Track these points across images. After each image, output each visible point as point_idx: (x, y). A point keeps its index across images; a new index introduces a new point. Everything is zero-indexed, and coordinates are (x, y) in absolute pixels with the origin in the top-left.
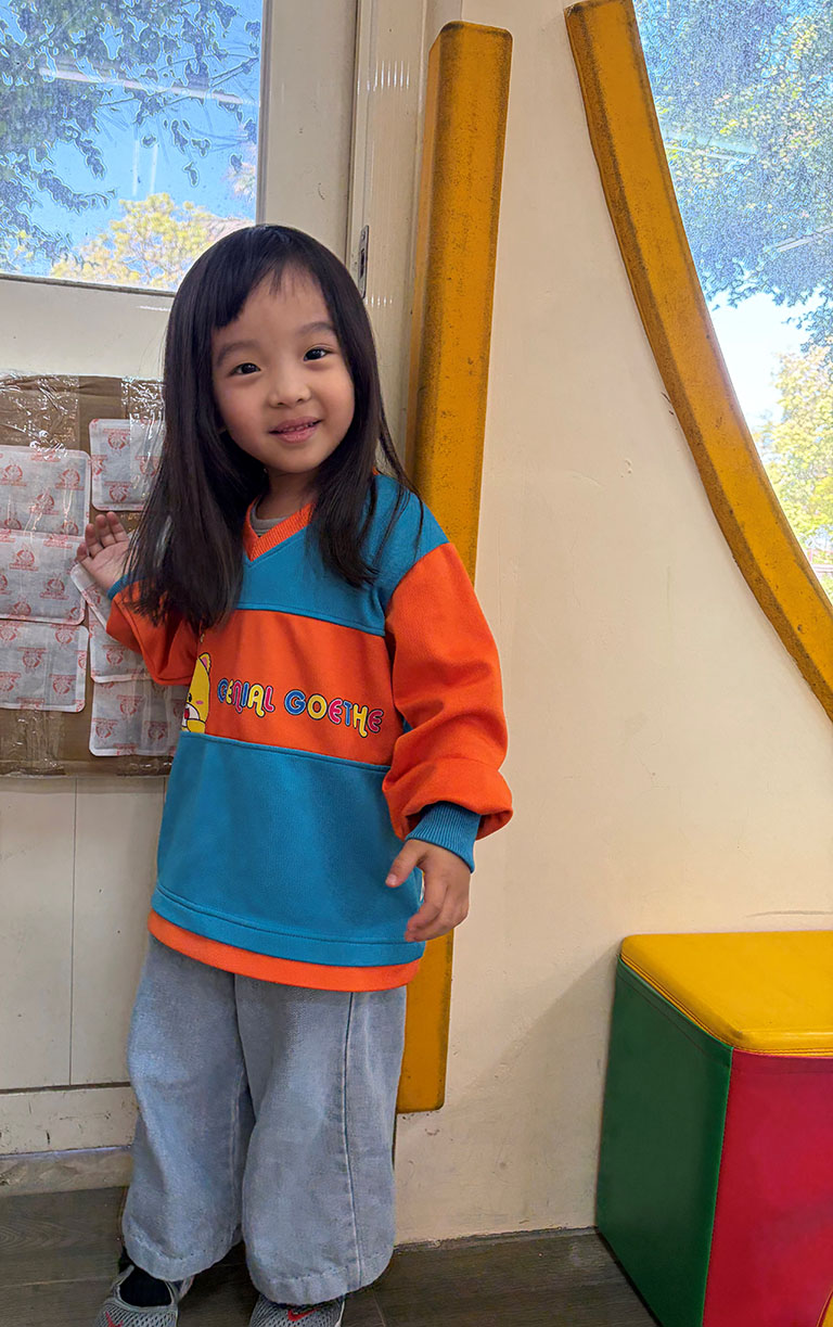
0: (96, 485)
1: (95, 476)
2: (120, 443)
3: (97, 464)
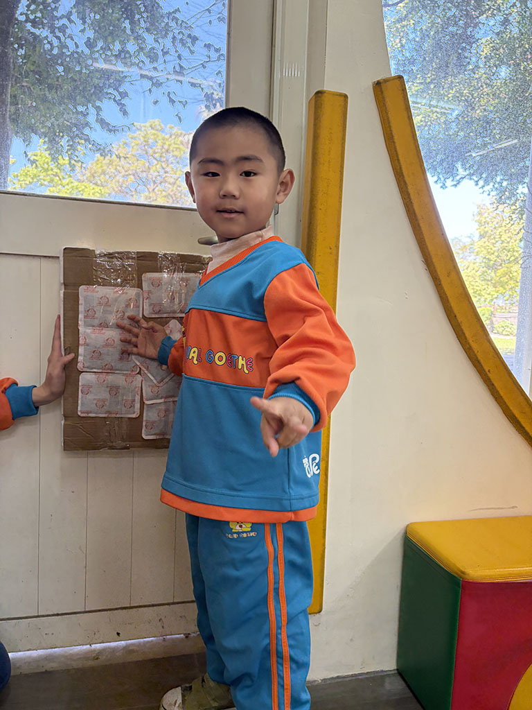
0: (146, 305)
1: (145, 301)
2: (157, 284)
3: (146, 295)
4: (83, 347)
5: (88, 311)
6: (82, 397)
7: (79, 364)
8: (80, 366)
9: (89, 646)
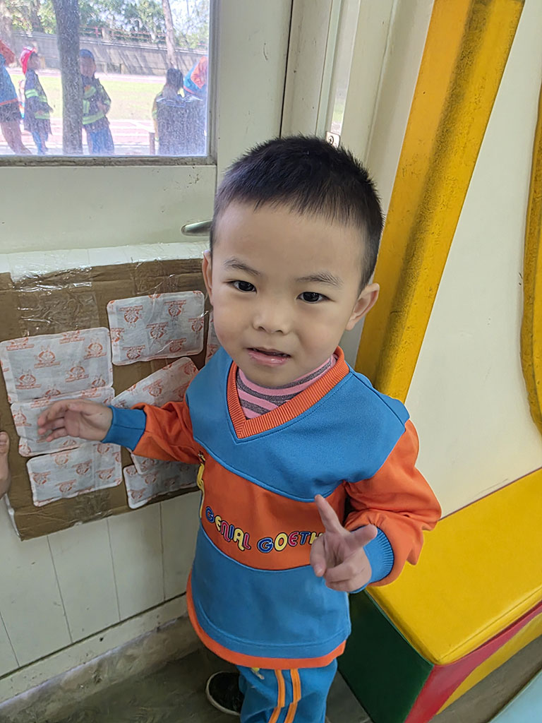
0: (116, 350)
1: (114, 343)
4: (23, 427)
5: (21, 378)
6: (37, 486)
7: (21, 449)
8: (23, 451)
9: (83, 665)
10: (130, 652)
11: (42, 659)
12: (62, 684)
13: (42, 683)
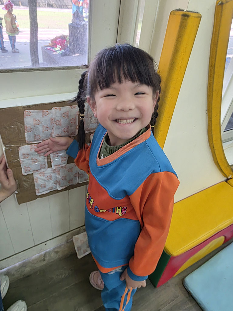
9: (39, 254)
10: (56, 250)
11: (24, 251)
12: (31, 261)
13: (23, 260)
